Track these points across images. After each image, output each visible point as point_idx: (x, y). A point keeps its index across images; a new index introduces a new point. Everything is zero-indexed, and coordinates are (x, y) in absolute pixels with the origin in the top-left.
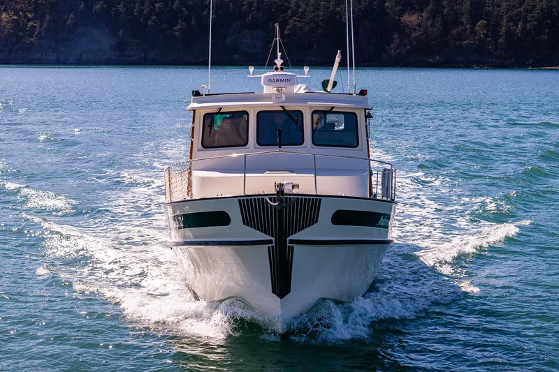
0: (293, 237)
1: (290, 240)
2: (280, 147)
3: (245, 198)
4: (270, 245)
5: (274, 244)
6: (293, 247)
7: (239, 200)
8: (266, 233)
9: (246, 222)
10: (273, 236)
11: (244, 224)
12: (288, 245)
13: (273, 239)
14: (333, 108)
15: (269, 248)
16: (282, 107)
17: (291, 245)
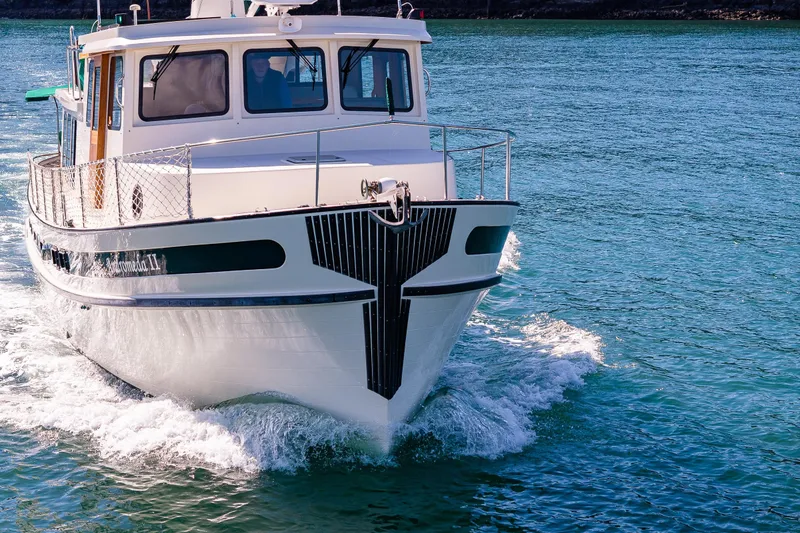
0: (410, 283)
1: (405, 289)
2: (392, 113)
3: (320, 214)
4: (369, 301)
5: (376, 299)
6: (409, 301)
7: (308, 219)
8: (360, 279)
9: (319, 258)
10: (374, 284)
11: (316, 263)
12: (402, 298)
13: (376, 289)
14: (375, 41)
15: (365, 307)
16: (290, 41)
17: (406, 298)
